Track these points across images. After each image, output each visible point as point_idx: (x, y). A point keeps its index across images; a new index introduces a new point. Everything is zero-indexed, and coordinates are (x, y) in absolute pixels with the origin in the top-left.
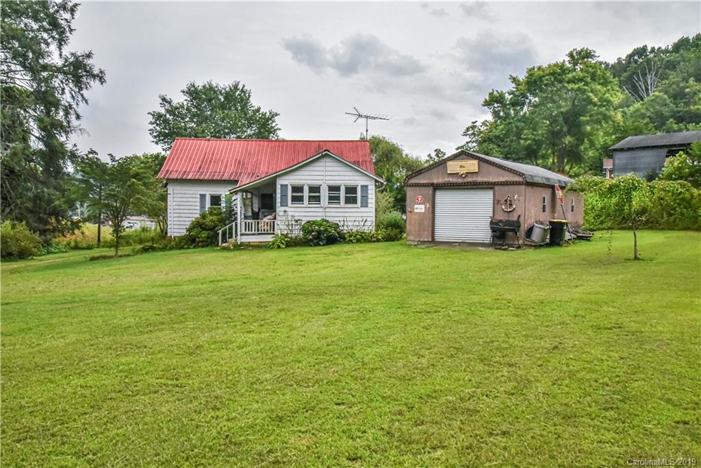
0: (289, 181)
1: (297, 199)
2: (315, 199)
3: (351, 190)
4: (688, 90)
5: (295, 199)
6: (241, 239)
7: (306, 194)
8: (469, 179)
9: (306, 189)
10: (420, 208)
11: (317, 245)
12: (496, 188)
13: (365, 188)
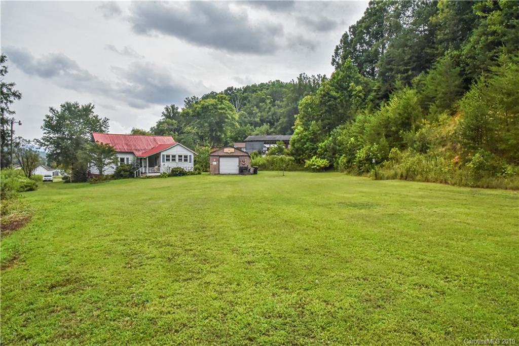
0: (165, 153)
1: (168, 160)
2: (174, 160)
3: (186, 157)
4: (254, 112)
5: (167, 160)
6: (148, 175)
7: (171, 158)
8: (231, 154)
9: (171, 156)
10: (215, 163)
11: (180, 176)
12: (240, 157)
13: (190, 156)
